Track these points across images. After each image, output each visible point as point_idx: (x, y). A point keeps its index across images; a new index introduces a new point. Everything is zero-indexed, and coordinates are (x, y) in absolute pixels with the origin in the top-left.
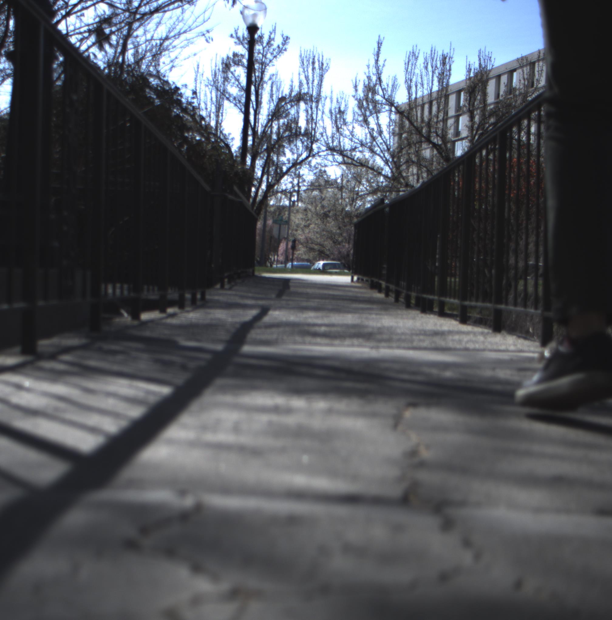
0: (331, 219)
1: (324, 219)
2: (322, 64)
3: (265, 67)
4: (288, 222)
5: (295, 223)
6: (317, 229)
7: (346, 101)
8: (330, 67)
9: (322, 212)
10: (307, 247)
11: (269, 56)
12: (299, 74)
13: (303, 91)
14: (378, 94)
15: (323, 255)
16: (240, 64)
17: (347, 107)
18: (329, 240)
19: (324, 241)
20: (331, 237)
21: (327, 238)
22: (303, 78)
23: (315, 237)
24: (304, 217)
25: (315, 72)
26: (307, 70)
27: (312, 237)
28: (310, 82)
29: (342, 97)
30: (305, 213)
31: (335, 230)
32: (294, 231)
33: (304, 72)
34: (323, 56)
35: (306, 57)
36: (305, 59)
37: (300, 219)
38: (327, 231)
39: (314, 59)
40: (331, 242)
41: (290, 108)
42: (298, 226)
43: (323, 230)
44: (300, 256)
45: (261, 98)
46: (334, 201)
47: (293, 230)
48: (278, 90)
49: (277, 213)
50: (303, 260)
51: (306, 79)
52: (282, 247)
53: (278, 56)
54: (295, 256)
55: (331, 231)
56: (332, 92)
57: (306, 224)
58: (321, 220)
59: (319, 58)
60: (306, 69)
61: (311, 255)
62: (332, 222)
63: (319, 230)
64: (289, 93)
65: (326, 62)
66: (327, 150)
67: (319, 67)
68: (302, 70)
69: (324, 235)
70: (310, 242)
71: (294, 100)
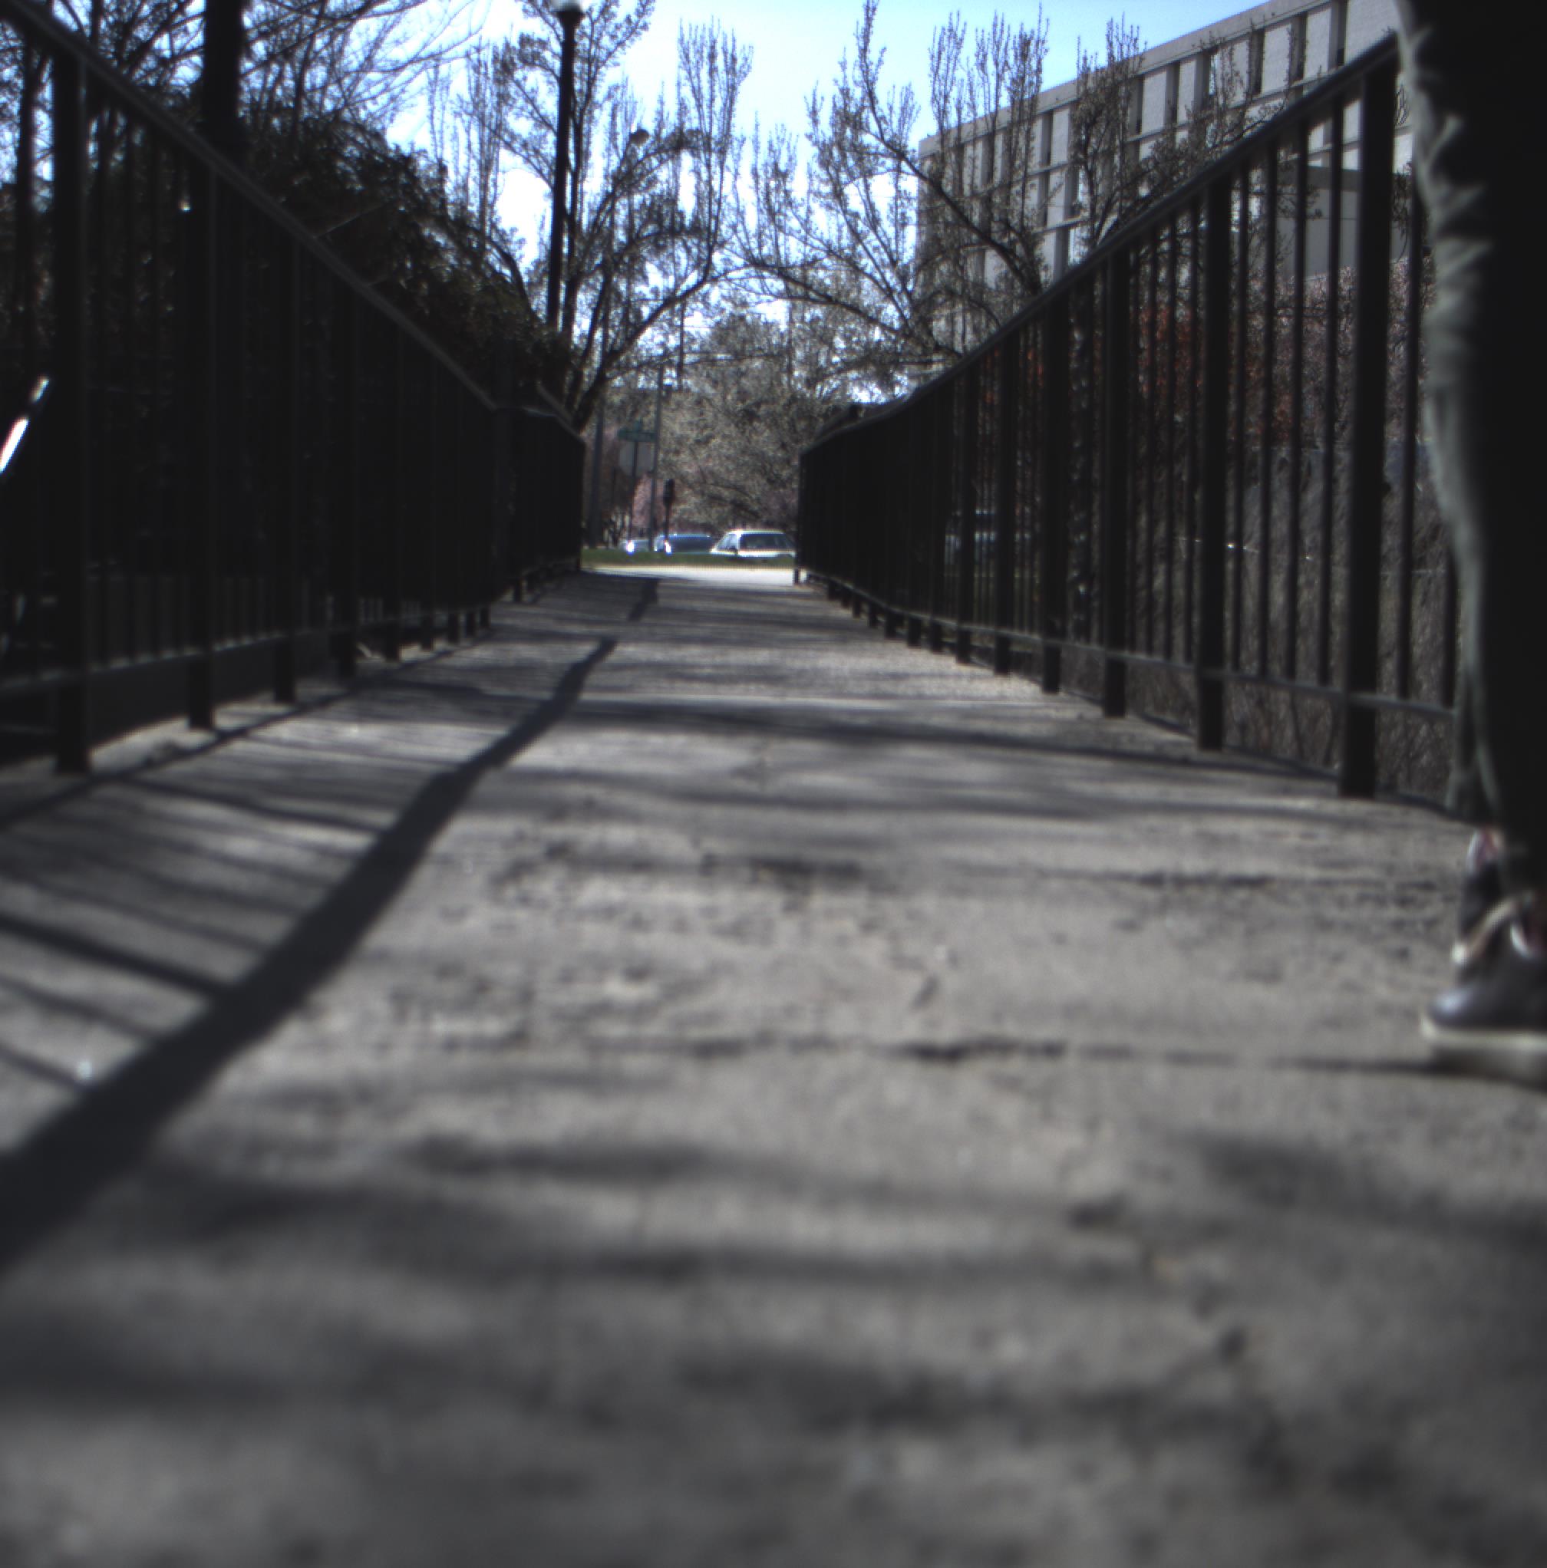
0: (763, 424)
1: (744, 424)
2: (734, 60)
3: (597, 68)
4: (654, 436)
5: (672, 434)
6: (728, 449)
7: (792, 148)
8: (752, 65)
9: (740, 406)
10: (702, 494)
11: (606, 41)
12: (679, 84)
13: (687, 126)
14: (868, 131)
15: (743, 512)
16: (537, 62)
17: (793, 161)
18: (757, 476)
19: (747, 478)
20: (763, 467)
21: (753, 471)
22: (687, 92)
23: (723, 470)
24: (696, 419)
25: (717, 79)
26: (698, 75)
27: (717, 468)
28: (705, 103)
29: (781, 137)
30: (698, 411)
31: (771, 451)
32: (671, 455)
33: (690, 78)
34: (734, 40)
35: (695, 43)
36: (691, 46)
37: (685, 425)
38: (753, 455)
39: (713, 47)
40: (764, 481)
41: (658, 167)
42: (680, 441)
43: (743, 452)
44: (685, 517)
45: (589, 143)
46: (768, 380)
47: (667, 452)
48: (628, 122)
49: (629, 410)
50: (694, 527)
51: (695, 96)
52: (642, 494)
53: (628, 42)
54: (675, 516)
55: (763, 453)
56: (757, 126)
57: (700, 437)
58: (737, 426)
59: (725, 43)
60: (693, 73)
61: (715, 512)
62: (765, 431)
63: (732, 451)
64: (655, 131)
65: (742, 55)
66: (746, 266)
67: (726, 65)
68: (684, 73)
69: (746, 464)
70: (711, 481)
71: (667, 147)
